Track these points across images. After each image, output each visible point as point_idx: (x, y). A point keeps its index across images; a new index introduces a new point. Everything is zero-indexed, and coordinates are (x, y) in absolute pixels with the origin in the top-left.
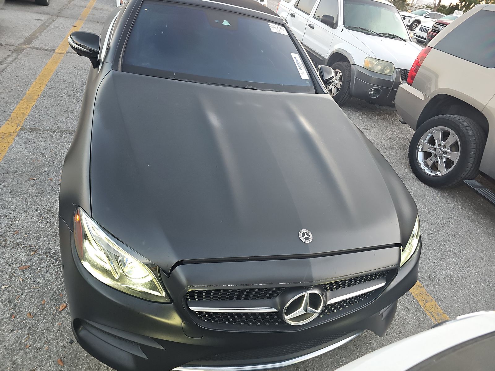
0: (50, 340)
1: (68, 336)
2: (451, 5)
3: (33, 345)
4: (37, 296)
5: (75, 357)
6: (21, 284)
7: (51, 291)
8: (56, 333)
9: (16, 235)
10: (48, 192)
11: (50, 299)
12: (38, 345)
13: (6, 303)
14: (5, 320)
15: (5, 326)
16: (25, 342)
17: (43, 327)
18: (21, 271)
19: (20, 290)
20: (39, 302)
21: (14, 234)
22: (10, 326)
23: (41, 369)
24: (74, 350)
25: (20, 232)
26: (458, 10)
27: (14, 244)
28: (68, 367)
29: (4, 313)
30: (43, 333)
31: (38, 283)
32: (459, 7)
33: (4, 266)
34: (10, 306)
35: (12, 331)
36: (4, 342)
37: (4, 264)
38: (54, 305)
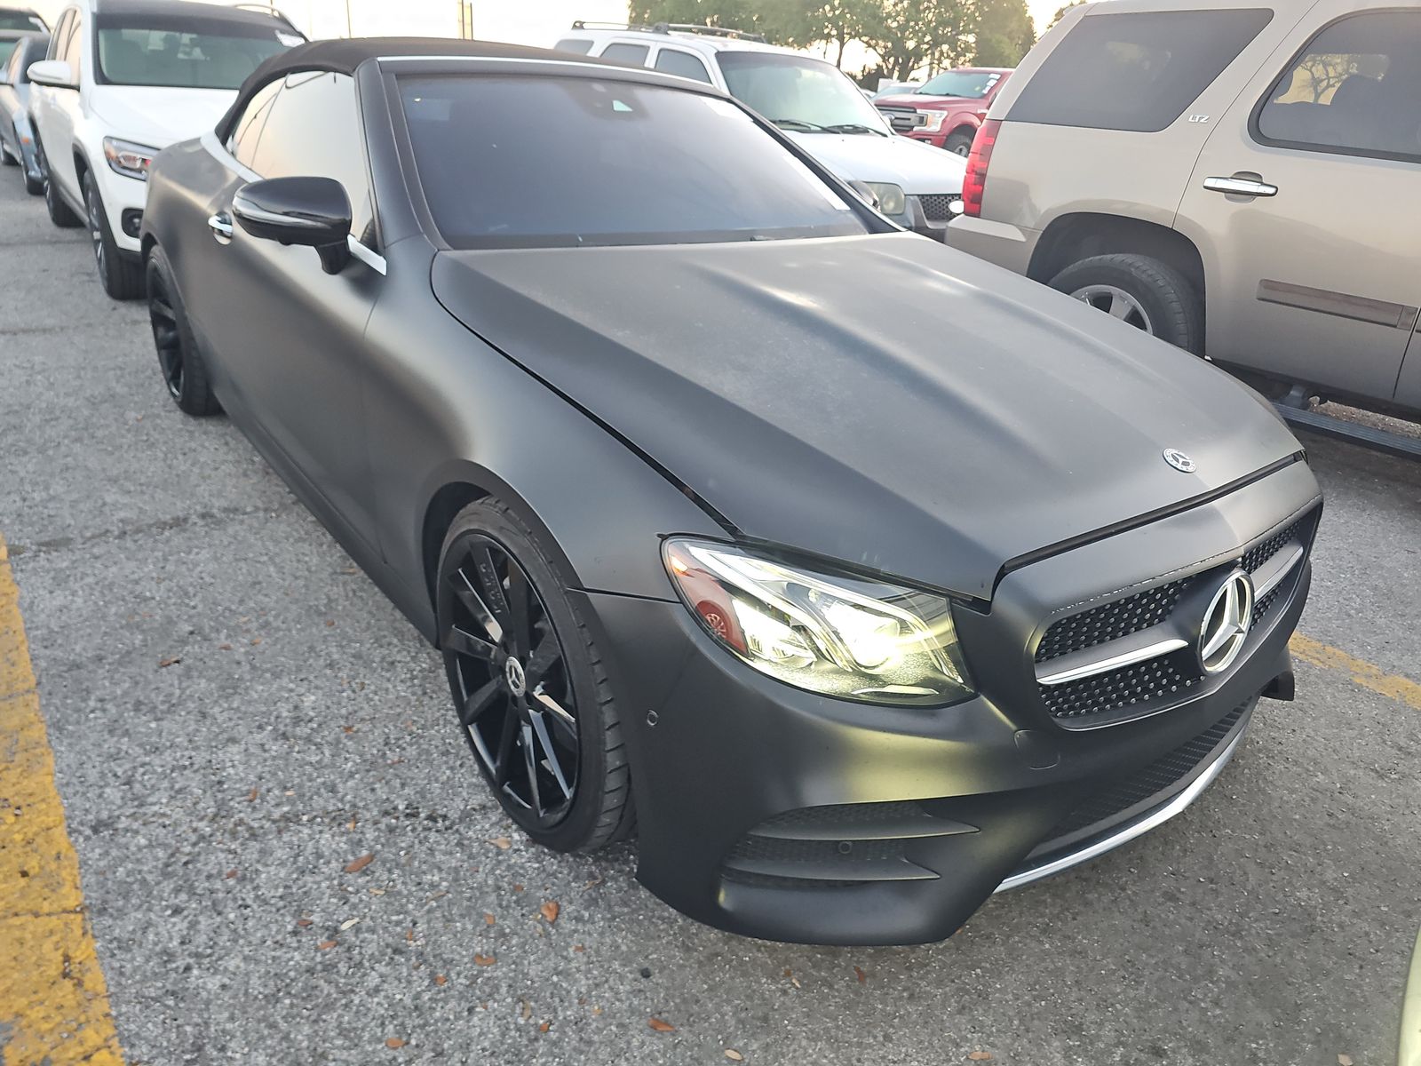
0: (589, 992)
1: (625, 965)
2: (867, 70)
3: (555, 1017)
4: (458, 913)
5: (684, 1001)
6: (387, 903)
7: (486, 889)
8: (589, 971)
9: (258, 801)
10: (248, 677)
11: (500, 906)
12: (569, 1013)
13: (392, 959)
14: (426, 997)
15: (439, 1009)
16: (527, 1020)
17: (542, 972)
18: (357, 874)
19: (401, 917)
20: (476, 924)
21: (251, 801)
22: (452, 1004)
23: (627, 1059)
24: (667, 989)
25: (263, 790)
26: (884, 77)
27: (274, 822)
28: (687, 1028)
29: (409, 982)
30: (555, 985)
31: (433, 886)
32: (885, 72)
33: (297, 879)
34: (408, 960)
35: (471, 1010)
36: (474, 1044)
37: (295, 876)
38: (523, 915)
